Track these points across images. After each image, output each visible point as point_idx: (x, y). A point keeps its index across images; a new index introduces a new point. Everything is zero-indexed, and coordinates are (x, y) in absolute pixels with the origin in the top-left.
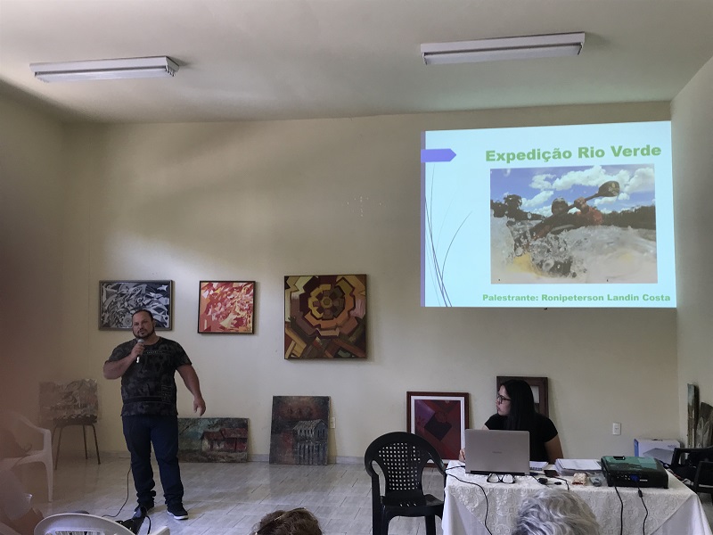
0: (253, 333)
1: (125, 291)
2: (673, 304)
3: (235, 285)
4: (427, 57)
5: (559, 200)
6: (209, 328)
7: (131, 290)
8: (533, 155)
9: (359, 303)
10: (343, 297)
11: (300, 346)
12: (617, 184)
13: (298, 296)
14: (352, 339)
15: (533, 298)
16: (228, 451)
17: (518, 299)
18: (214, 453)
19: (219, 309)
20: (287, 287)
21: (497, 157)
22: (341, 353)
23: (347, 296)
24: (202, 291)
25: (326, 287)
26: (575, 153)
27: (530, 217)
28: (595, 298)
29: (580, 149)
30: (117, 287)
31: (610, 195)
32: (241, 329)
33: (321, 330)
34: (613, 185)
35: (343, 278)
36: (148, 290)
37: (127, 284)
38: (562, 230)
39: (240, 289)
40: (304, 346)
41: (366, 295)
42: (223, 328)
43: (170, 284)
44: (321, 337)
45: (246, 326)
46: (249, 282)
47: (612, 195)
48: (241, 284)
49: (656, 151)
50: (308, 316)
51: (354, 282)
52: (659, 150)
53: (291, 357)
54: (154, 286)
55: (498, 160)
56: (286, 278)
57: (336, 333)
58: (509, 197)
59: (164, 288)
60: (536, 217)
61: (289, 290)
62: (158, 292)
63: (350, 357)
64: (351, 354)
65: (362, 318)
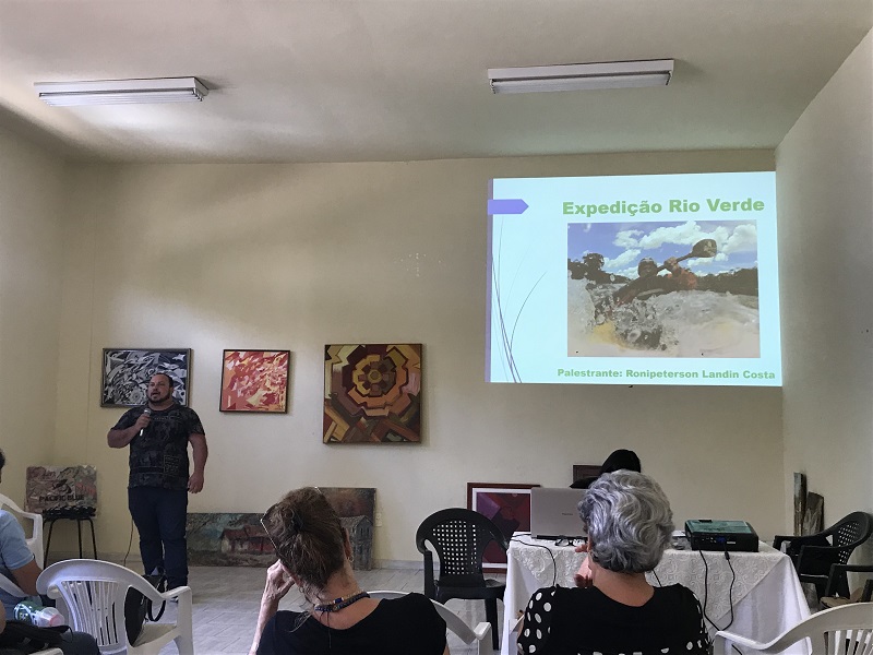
0: (286, 412)
1: (133, 361)
2: (778, 382)
3: (266, 355)
4: (495, 84)
5: (648, 260)
6: (233, 406)
7: (141, 360)
8: (617, 207)
9: (412, 377)
10: (394, 370)
11: (341, 427)
12: (713, 243)
13: (340, 369)
14: (404, 420)
15: (616, 374)
16: (254, 553)
17: (599, 374)
18: (236, 555)
19: (247, 383)
20: (328, 357)
21: (575, 210)
22: (390, 436)
23: (399, 369)
24: (227, 362)
25: (375, 358)
26: (666, 207)
27: (613, 279)
28: (688, 375)
29: (672, 202)
30: (124, 356)
31: (706, 255)
32: (272, 407)
33: (368, 408)
34: (710, 244)
35: (394, 348)
36: (162, 360)
37: (136, 353)
38: (650, 295)
39: (272, 359)
40: (346, 427)
41: (421, 369)
42: (250, 405)
43: (188, 353)
44: (367, 417)
45: (278, 404)
46: (283, 352)
47: (708, 256)
48: (272, 354)
49: (759, 206)
50: (352, 393)
51: (407, 352)
52: (762, 204)
53: (331, 441)
54: (169, 355)
55: (577, 213)
56: (327, 347)
57: (385, 413)
58: (589, 255)
59: (181, 357)
60: (620, 279)
61: (330, 362)
62: (173, 362)
63: (402, 441)
64: (403, 438)
65: (415, 394)
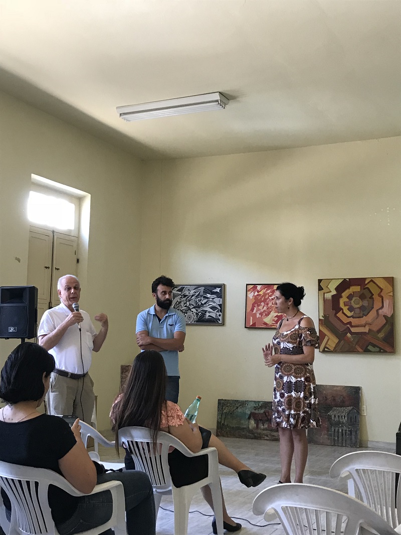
1: (187, 293)
6: (254, 324)
7: (192, 292)
9: (386, 303)
10: (371, 298)
11: (332, 340)
13: (330, 297)
14: (381, 335)
18: (259, 431)
19: (263, 308)
20: (320, 288)
22: (370, 348)
23: (375, 296)
24: (248, 293)
25: (357, 289)
30: (181, 290)
33: (352, 326)
35: (372, 281)
36: (205, 292)
37: (189, 287)
40: (336, 341)
41: (393, 296)
42: (265, 324)
44: (351, 333)
50: (340, 315)
51: (382, 284)
53: (325, 350)
54: (210, 288)
56: (320, 281)
57: (366, 330)
59: (218, 290)
61: (322, 292)
62: (213, 293)
63: (380, 352)
64: (381, 349)
65: (389, 316)
